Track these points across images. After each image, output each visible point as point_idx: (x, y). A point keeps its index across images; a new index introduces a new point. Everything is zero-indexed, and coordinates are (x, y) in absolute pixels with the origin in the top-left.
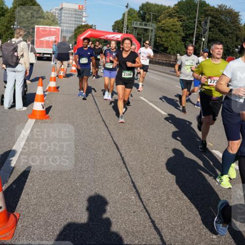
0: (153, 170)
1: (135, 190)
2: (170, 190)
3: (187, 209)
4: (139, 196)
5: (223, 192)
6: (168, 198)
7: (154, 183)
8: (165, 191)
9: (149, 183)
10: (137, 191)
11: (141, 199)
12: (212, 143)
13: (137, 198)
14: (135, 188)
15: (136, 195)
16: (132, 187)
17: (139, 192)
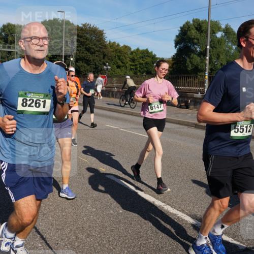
0: (52, 208)
1: (39, 236)
2: (77, 228)
3: (100, 245)
4: (46, 242)
5: (129, 219)
6: (77, 238)
7: (58, 223)
8: (71, 230)
9: (52, 225)
10: (42, 237)
11: (48, 245)
12: (103, 168)
13: (44, 244)
14: (39, 233)
15: (42, 241)
16: (35, 233)
17: (44, 237)
